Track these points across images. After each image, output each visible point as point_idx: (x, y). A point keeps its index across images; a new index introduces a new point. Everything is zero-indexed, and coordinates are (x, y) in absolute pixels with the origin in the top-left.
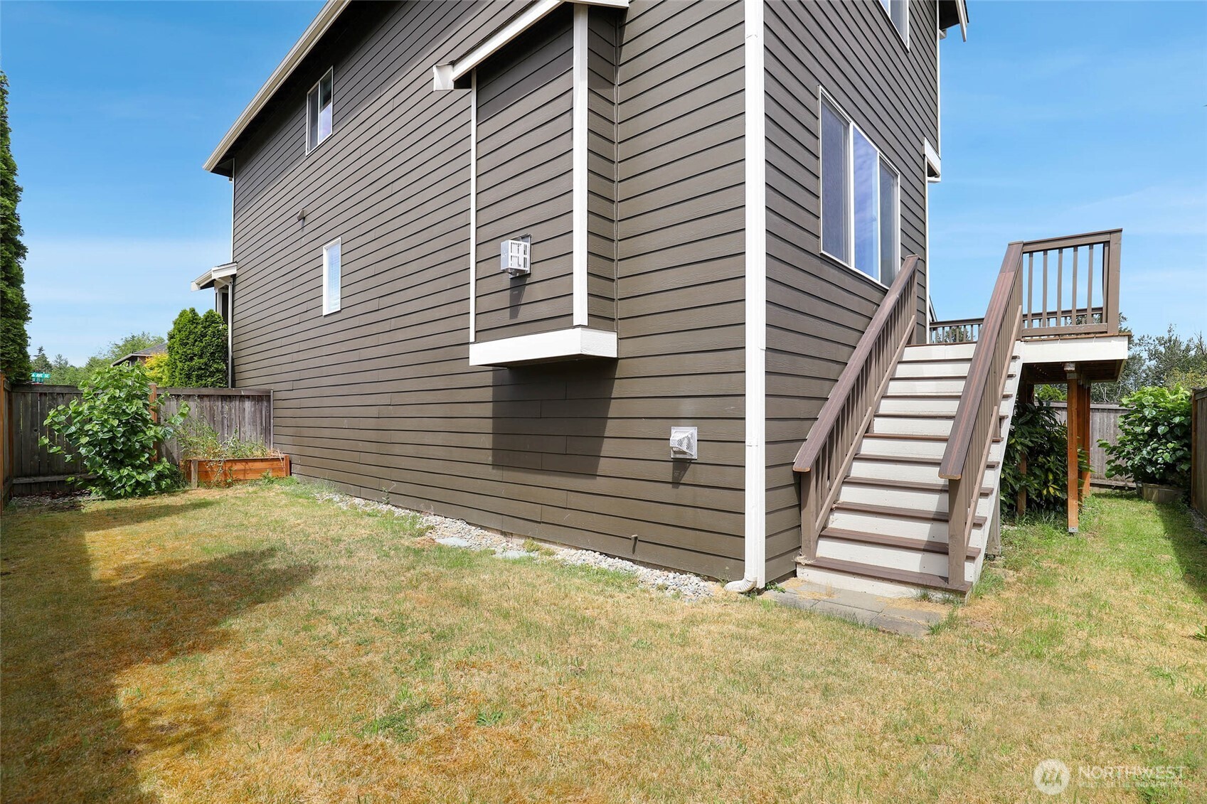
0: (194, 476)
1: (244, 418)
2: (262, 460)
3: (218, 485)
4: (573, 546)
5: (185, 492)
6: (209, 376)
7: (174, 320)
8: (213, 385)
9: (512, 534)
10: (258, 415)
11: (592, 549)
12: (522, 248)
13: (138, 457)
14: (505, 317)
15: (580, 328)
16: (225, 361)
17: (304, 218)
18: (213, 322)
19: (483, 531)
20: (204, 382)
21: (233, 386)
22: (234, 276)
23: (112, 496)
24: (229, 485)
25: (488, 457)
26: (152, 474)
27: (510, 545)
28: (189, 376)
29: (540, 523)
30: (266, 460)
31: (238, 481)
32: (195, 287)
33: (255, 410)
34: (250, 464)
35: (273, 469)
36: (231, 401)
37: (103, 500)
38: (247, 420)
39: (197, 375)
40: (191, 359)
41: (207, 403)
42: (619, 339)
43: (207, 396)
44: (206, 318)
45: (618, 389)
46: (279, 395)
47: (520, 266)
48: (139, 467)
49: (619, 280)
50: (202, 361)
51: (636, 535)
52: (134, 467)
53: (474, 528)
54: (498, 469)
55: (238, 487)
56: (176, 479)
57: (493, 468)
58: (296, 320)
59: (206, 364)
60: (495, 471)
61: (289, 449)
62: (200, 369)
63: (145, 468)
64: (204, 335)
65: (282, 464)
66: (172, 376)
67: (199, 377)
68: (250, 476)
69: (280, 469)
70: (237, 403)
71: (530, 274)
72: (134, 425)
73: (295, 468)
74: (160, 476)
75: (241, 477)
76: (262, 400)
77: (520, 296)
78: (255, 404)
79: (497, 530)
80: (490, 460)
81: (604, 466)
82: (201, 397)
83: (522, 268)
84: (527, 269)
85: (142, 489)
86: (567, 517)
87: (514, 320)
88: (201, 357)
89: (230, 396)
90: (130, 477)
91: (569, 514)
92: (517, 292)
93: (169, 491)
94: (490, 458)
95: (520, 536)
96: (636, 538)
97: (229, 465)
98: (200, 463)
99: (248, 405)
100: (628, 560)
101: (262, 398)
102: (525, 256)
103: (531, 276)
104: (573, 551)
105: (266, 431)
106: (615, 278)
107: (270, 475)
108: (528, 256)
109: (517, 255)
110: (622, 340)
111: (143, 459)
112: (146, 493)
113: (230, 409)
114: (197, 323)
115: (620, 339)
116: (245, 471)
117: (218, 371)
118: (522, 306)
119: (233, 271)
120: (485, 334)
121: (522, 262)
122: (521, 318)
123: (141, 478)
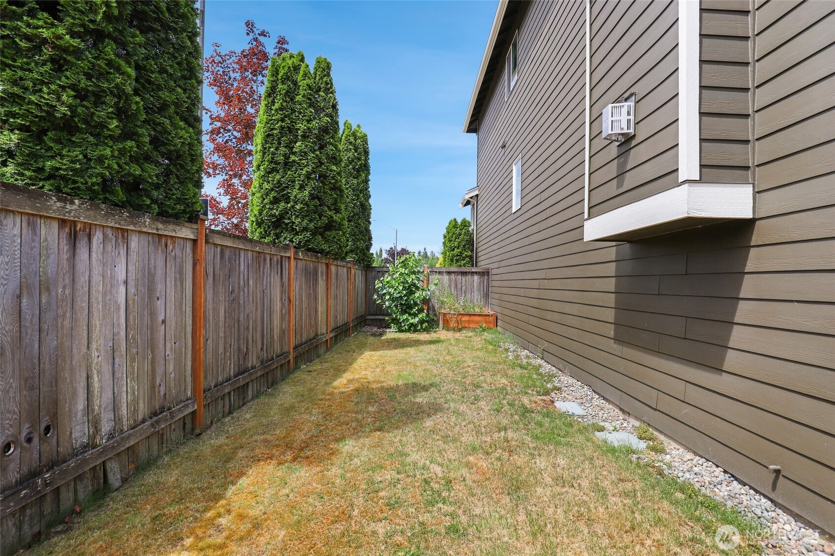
0: (441, 322)
1: (474, 287)
2: (479, 315)
3: (454, 329)
4: (690, 449)
5: (435, 332)
6: (462, 260)
7: (446, 226)
8: (464, 265)
9: (629, 414)
10: (482, 284)
11: (714, 461)
12: (624, 110)
13: (411, 308)
14: (612, 189)
15: (687, 185)
16: (472, 251)
17: (505, 146)
18: (465, 226)
19: (604, 402)
20: (459, 263)
21: (476, 266)
22: (477, 196)
23: (401, 331)
24: (460, 330)
25: (611, 331)
26: (417, 319)
27: (625, 425)
28: (452, 260)
29: (656, 410)
30: (482, 315)
31: (465, 328)
32: (461, 206)
33: (480, 281)
34: (472, 317)
35: (486, 322)
36: (466, 276)
37: (396, 332)
38: (475, 288)
39: (456, 260)
40: (454, 250)
41: (453, 276)
42: (756, 193)
43: (453, 272)
44: (462, 223)
45: (755, 260)
46: (494, 272)
47: (622, 129)
48: (413, 314)
49: (756, 114)
50: (459, 250)
51: (778, 467)
52: (410, 314)
53: (597, 396)
54: (618, 344)
55: (465, 332)
56: (431, 324)
57: (615, 343)
58: (500, 219)
59: (461, 253)
60: (616, 346)
61: (497, 309)
62: (457, 255)
63: (415, 315)
64: (460, 235)
65: (491, 319)
66: (445, 260)
67: (457, 261)
68: (472, 325)
69: (490, 322)
70: (470, 276)
71: (634, 136)
72: (411, 289)
73: (499, 322)
74: (422, 322)
75: (467, 326)
76: (484, 275)
77: (626, 162)
78: (480, 278)
79: (616, 405)
80: (612, 334)
81: (732, 360)
82: (449, 273)
83: (625, 131)
84: (632, 131)
85: (413, 328)
86: (685, 412)
87: (620, 189)
88: (458, 248)
89: (466, 272)
90: (407, 320)
91: (687, 409)
92: (623, 159)
93: (426, 330)
94: (612, 332)
95: (637, 418)
96: (778, 472)
97: (460, 317)
98: (444, 314)
99: (476, 277)
100: (765, 496)
101: (485, 273)
102: (629, 117)
103: (636, 137)
104: (690, 456)
105: (486, 296)
106: (750, 112)
107: (484, 325)
108: (632, 117)
109: (619, 118)
110: (761, 194)
111: (414, 310)
112: (415, 331)
113: (466, 281)
114: (457, 228)
115: (758, 192)
116: (469, 322)
117: (467, 256)
118: (628, 174)
119: (476, 192)
120: (596, 209)
121: (624, 125)
122: (627, 186)
123: (412, 321)
